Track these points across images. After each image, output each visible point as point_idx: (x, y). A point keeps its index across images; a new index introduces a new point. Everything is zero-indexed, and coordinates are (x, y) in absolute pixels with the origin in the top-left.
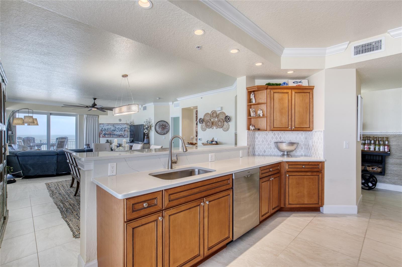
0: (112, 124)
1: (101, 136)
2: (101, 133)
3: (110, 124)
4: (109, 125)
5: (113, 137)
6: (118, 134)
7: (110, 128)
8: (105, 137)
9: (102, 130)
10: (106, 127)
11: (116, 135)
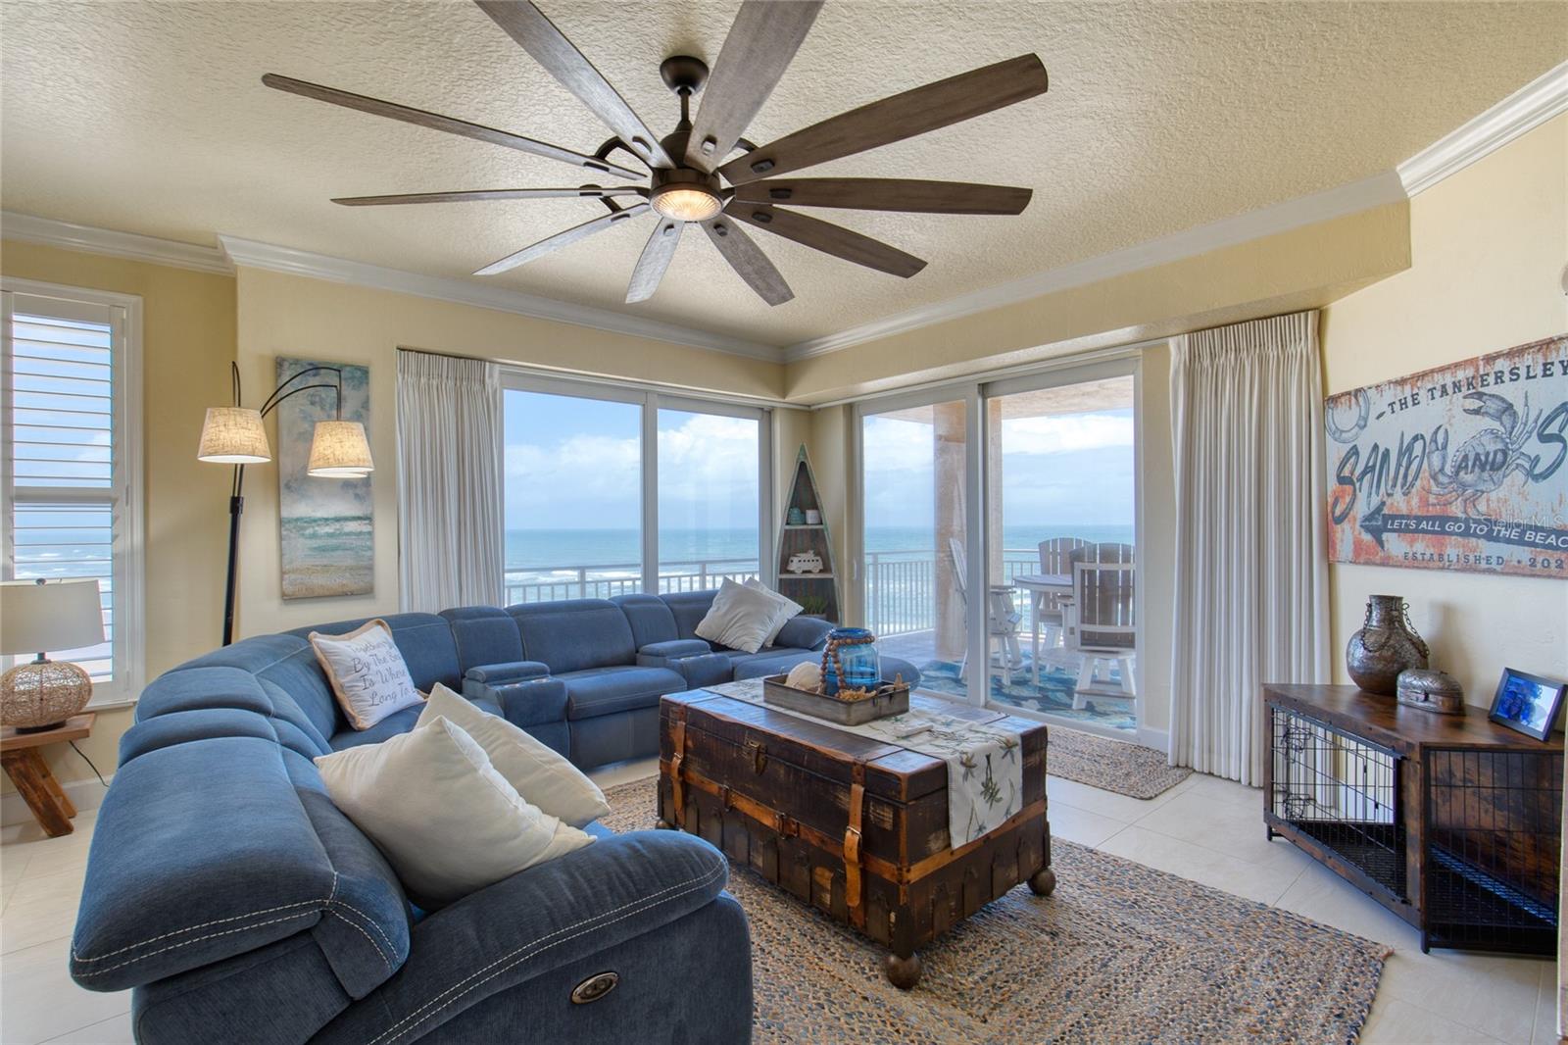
0: (1461, 375)
1: (1346, 536)
2: (1338, 512)
3: (1422, 376)
4: (1423, 396)
5: (1468, 566)
6: (1546, 522)
7: (1437, 442)
8: (1385, 563)
9: (1346, 472)
10: (1388, 432)
11: (1522, 534)
